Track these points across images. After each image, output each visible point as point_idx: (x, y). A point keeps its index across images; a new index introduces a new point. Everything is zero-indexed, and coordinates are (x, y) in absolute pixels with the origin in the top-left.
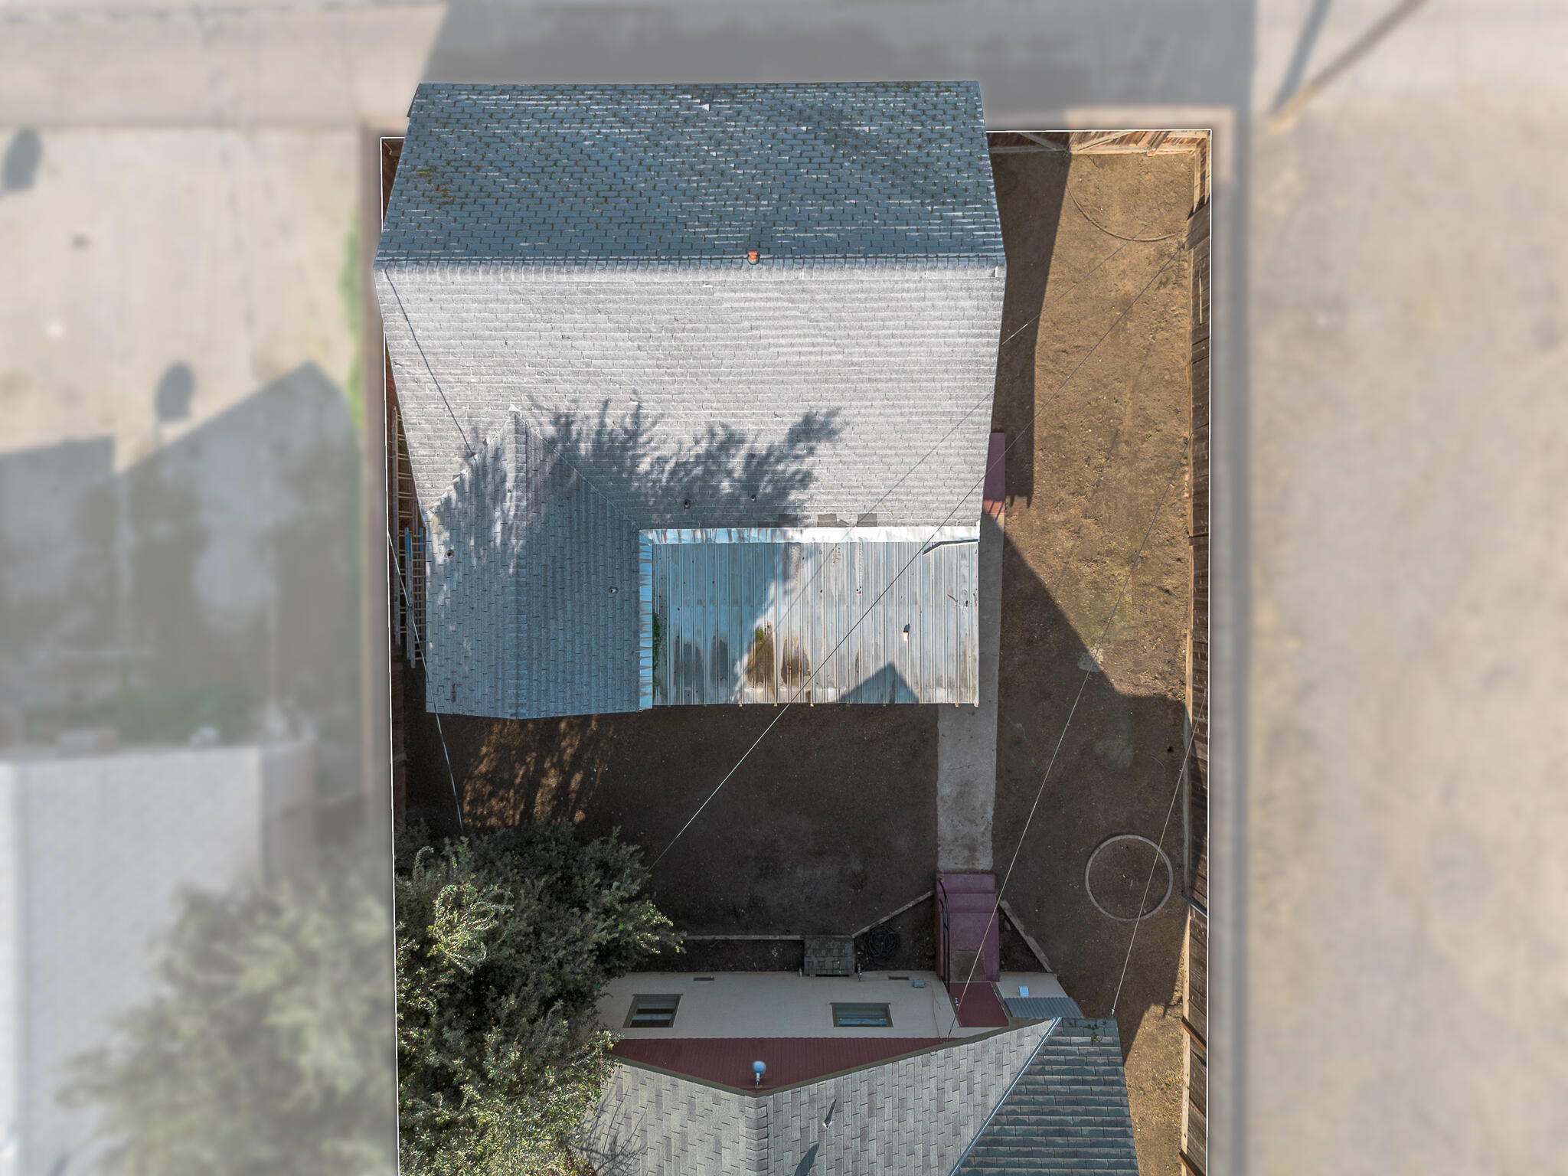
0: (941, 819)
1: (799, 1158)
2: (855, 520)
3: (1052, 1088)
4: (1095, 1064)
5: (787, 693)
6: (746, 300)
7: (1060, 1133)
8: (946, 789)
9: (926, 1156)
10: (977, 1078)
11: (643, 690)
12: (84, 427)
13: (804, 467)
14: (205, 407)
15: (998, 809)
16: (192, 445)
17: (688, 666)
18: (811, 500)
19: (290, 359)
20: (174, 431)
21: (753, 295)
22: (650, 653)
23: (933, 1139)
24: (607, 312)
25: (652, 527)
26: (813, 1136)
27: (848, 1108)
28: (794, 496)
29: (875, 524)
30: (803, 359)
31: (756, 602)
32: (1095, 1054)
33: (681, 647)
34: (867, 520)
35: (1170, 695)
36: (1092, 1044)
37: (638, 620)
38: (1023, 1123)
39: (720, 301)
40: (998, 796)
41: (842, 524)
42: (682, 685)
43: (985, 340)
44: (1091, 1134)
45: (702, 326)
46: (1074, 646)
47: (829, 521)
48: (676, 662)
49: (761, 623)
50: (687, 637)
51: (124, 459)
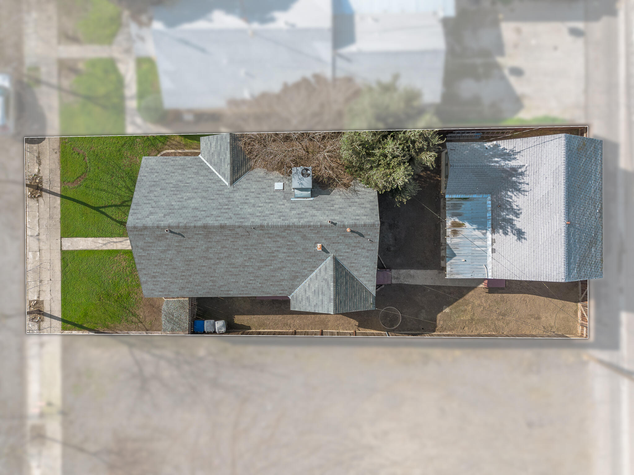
0: (404, 271)
1: (363, 234)
2: (494, 247)
3: (363, 293)
4: (367, 304)
5: (449, 232)
6: (556, 221)
7: (355, 294)
8: (412, 272)
9: (354, 263)
10: (367, 275)
11: (450, 195)
12: (508, 49)
13: (509, 233)
14: (513, 80)
15: (407, 285)
16: (503, 78)
17: (456, 206)
18: (499, 236)
19: (526, 102)
20: (506, 72)
21: (558, 222)
22: (459, 197)
23: (357, 265)
24: (553, 188)
25: (492, 197)
26: (367, 237)
27: (371, 245)
28: (501, 231)
29: (492, 253)
30: (540, 235)
31: (472, 222)
32: (369, 304)
33: (460, 205)
34: (493, 251)
35: (437, 329)
36: (371, 303)
37: (468, 194)
38: (356, 286)
39: (556, 215)
40: (411, 285)
41: (492, 244)
42: (451, 205)
43: (545, 278)
44: (355, 301)
45: (549, 211)
46: (449, 304)
47: (493, 241)
48: (457, 203)
49: (467, 224)
50: (463, 206)
51: (500, 60)
